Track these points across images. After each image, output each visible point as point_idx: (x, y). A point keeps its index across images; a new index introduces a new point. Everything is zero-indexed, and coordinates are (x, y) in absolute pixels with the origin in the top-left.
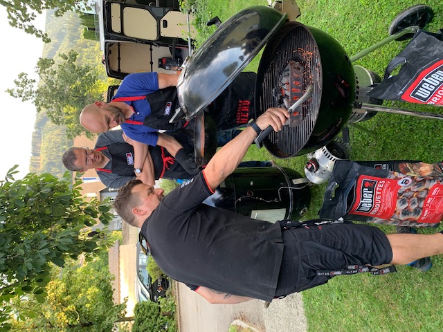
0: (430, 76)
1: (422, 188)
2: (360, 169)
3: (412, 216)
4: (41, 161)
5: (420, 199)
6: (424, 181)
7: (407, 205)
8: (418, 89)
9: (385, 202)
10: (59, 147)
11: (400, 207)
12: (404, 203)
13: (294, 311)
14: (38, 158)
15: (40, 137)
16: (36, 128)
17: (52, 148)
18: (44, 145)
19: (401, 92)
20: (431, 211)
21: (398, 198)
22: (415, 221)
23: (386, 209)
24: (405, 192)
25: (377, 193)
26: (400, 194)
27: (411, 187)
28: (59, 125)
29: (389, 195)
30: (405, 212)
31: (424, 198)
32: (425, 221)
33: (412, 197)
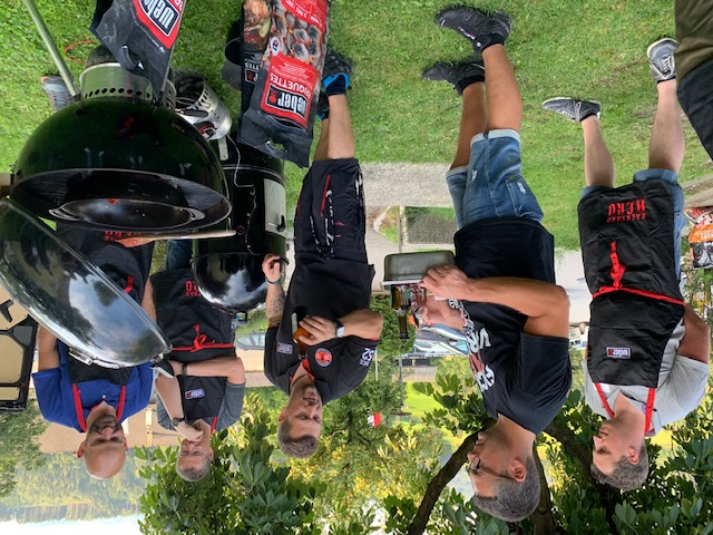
0: (146, 8)
1: (284, 22)
2: (254, 108)
3: (317, 41)
4: (77, 502)
5: (297, 25)
6: (276, 17)
7: (303, 46)
8: (160, 24)
9: (298, 77)
10: (49, 476)
11: (305, 57)
12: (300, 49)
13: (387, 173)
14: (69, 509)
15: (29, 509)
16: (9, 519)
17: (52, 487)
18: (45, 502)
19: (162, 49)
20: (313, 12)
21: (293, 57)
22: (323, 36)
23: (306, 77)
24: (286, 45)
25: (284, 86)
26: (289, 52)
27: (282, 37)
28: (15, 483)
29: (289, 69)
30: (312, 50)
31: (296, 18)
32: (323, 22)
33: (292, 35)
